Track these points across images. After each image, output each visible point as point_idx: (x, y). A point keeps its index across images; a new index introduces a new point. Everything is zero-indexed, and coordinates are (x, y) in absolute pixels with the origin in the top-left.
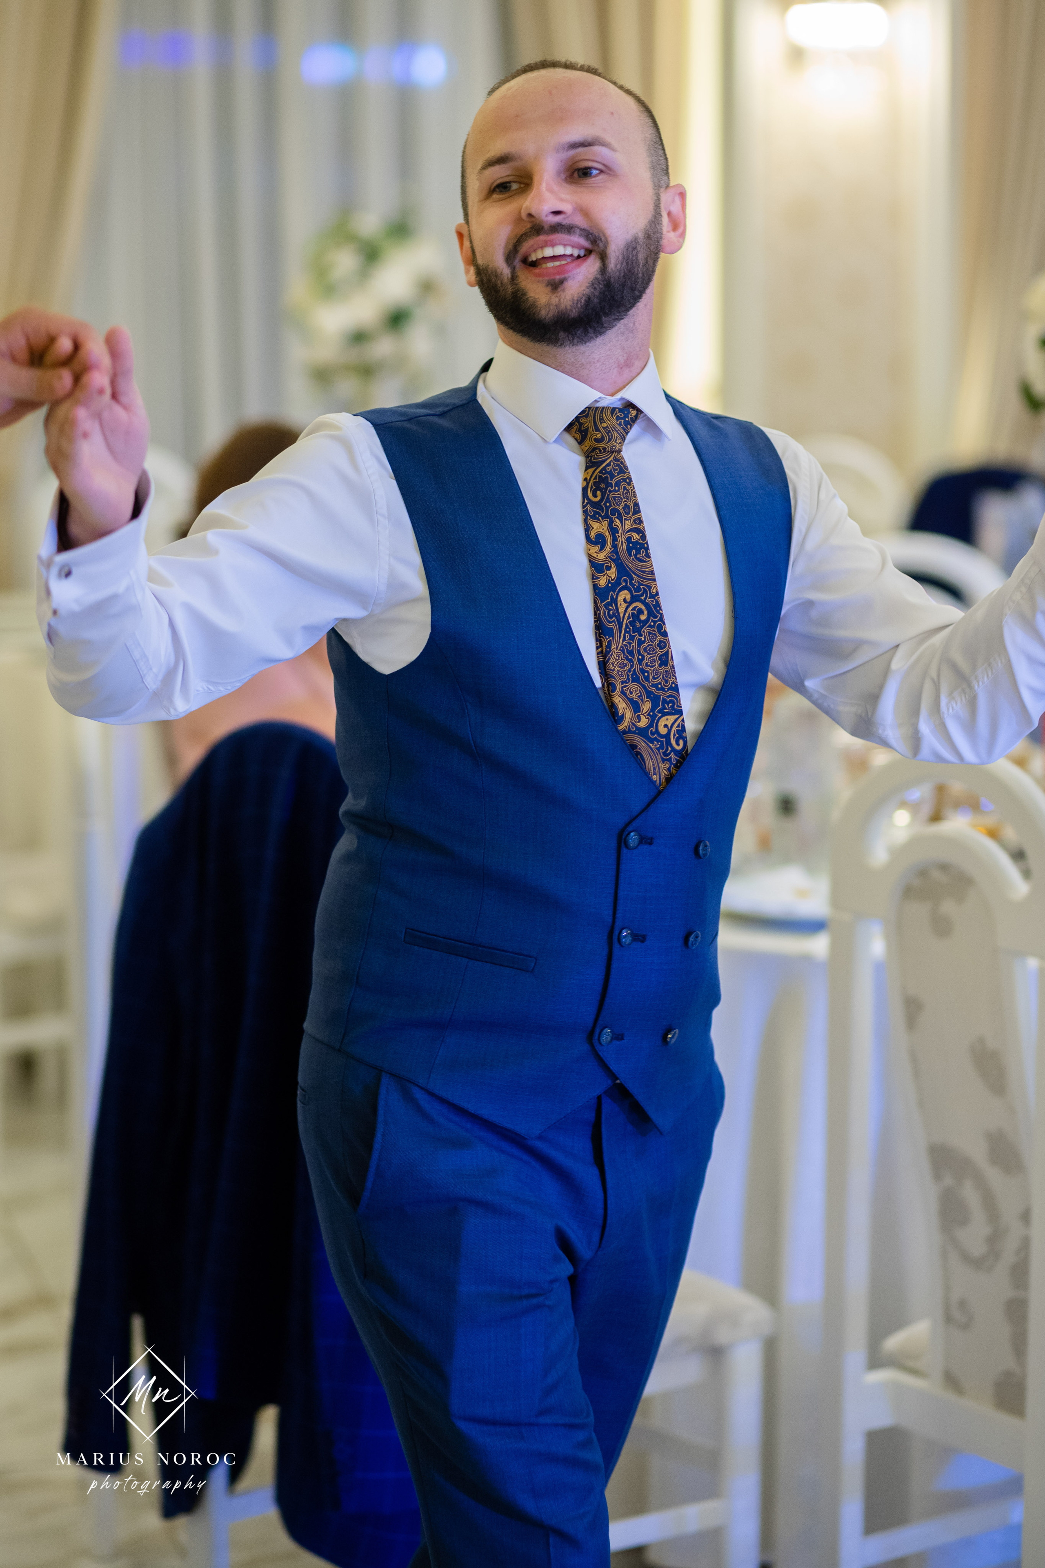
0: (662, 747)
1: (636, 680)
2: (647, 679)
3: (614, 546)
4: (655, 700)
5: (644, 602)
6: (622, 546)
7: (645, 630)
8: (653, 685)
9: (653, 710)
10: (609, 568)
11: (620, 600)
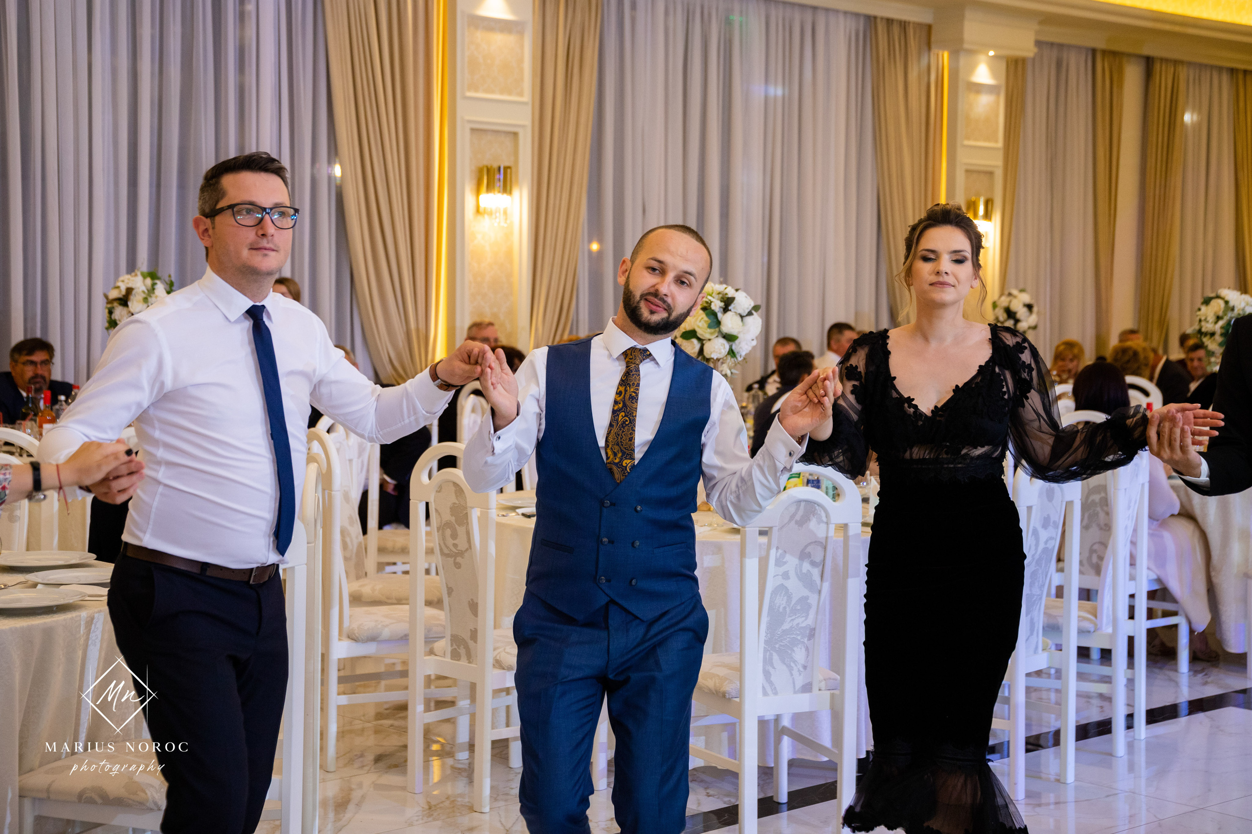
0: (623, 470)
1: (618, 444)
2: (622, 445)
3: (624, 396)
4: (623, 453)
5: (629, 418)
6: (627, 397)
7: (626, 428)
8: (625, 448)
9: (622, 456)
10: (620, 403)
11: (620, 415)
